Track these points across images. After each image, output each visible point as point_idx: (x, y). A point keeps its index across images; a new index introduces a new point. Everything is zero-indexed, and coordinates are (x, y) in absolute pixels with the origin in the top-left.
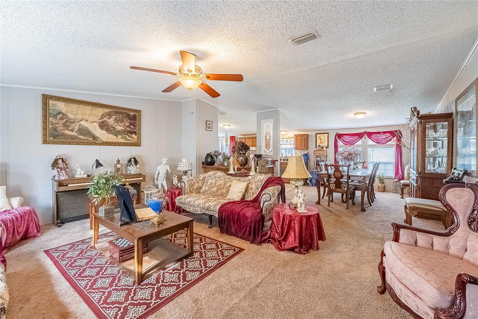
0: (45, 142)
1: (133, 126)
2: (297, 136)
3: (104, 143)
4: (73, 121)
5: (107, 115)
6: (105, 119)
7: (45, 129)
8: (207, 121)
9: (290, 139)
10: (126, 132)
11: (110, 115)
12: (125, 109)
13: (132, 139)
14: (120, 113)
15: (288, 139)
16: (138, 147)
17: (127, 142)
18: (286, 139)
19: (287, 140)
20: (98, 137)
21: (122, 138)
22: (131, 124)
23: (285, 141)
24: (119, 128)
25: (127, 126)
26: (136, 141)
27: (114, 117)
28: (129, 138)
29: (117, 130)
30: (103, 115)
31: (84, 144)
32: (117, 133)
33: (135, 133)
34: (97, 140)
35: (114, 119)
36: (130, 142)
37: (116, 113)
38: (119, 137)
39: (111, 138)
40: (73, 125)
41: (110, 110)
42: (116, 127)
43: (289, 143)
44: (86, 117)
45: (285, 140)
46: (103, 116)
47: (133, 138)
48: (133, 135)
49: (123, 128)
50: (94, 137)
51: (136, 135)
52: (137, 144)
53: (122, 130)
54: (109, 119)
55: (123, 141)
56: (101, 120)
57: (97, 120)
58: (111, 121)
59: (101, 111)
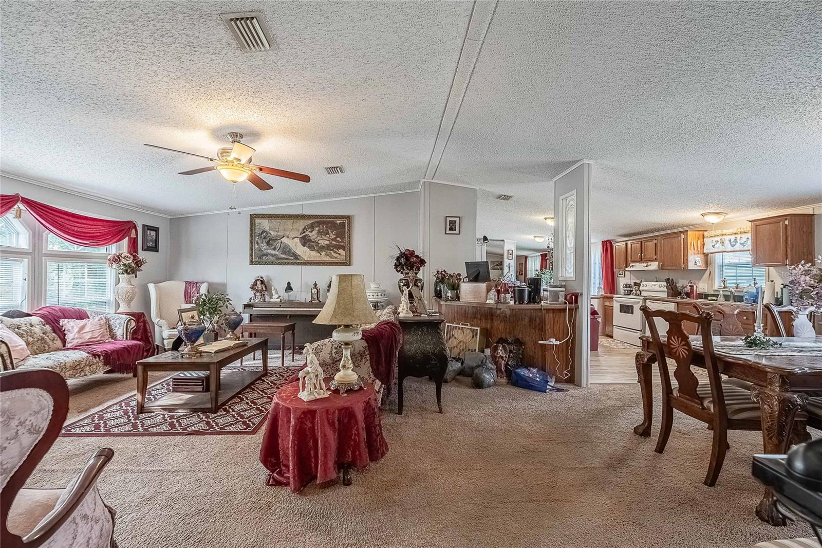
0: (252, 263)
1: (340, 239)
2: (757, 223)
3: (305, 263)
4: (275, 238)
5: (309, 228)
6: (307, 233)
7: (251, 249)
8: (446, 217)
9: (743, 236)
10: (332, 246)
11: (312, 227)
12: (329, 217)
13: (339, 257)
14: (324, 223)
15: (738, 236)
16: (347, 266)
17: (332, 260)
18: (730, 237)
19: (733, 238)
20: (299, 255)
21: (327, 255)
22: (337, 235)
23: (727, 243)
24: (323, 242)
25: (332, 239)
26: (343, 258)
27: (317, 229)
28: (335, 255)
29: (320, 245)
30: (305, 228)
31: (285, 264)
32: (321, 249)
33: (343, 248)
34: (299, 259)
35: (316, 232)
36: (336, 260)
37: (319, 223)
38: (323, 253)
39: (312, 255)
40: (275, 243)
41: (312, 221)
42: (319, 242)
43: (742, 248)
44: (287, 233)
45: (727, 238)
46: (304, 230)
47: (340, 254)
48: (341, 251)
49: (327, 242)
50: (296, 256)
51: (344, 250)
52: (347, 263)
53: (327, 244)
54: (311, 232)
55: (327, 259)
56: (303, 235)
57: (298, 234)
58: (313, 235)
59: (302, 224)
